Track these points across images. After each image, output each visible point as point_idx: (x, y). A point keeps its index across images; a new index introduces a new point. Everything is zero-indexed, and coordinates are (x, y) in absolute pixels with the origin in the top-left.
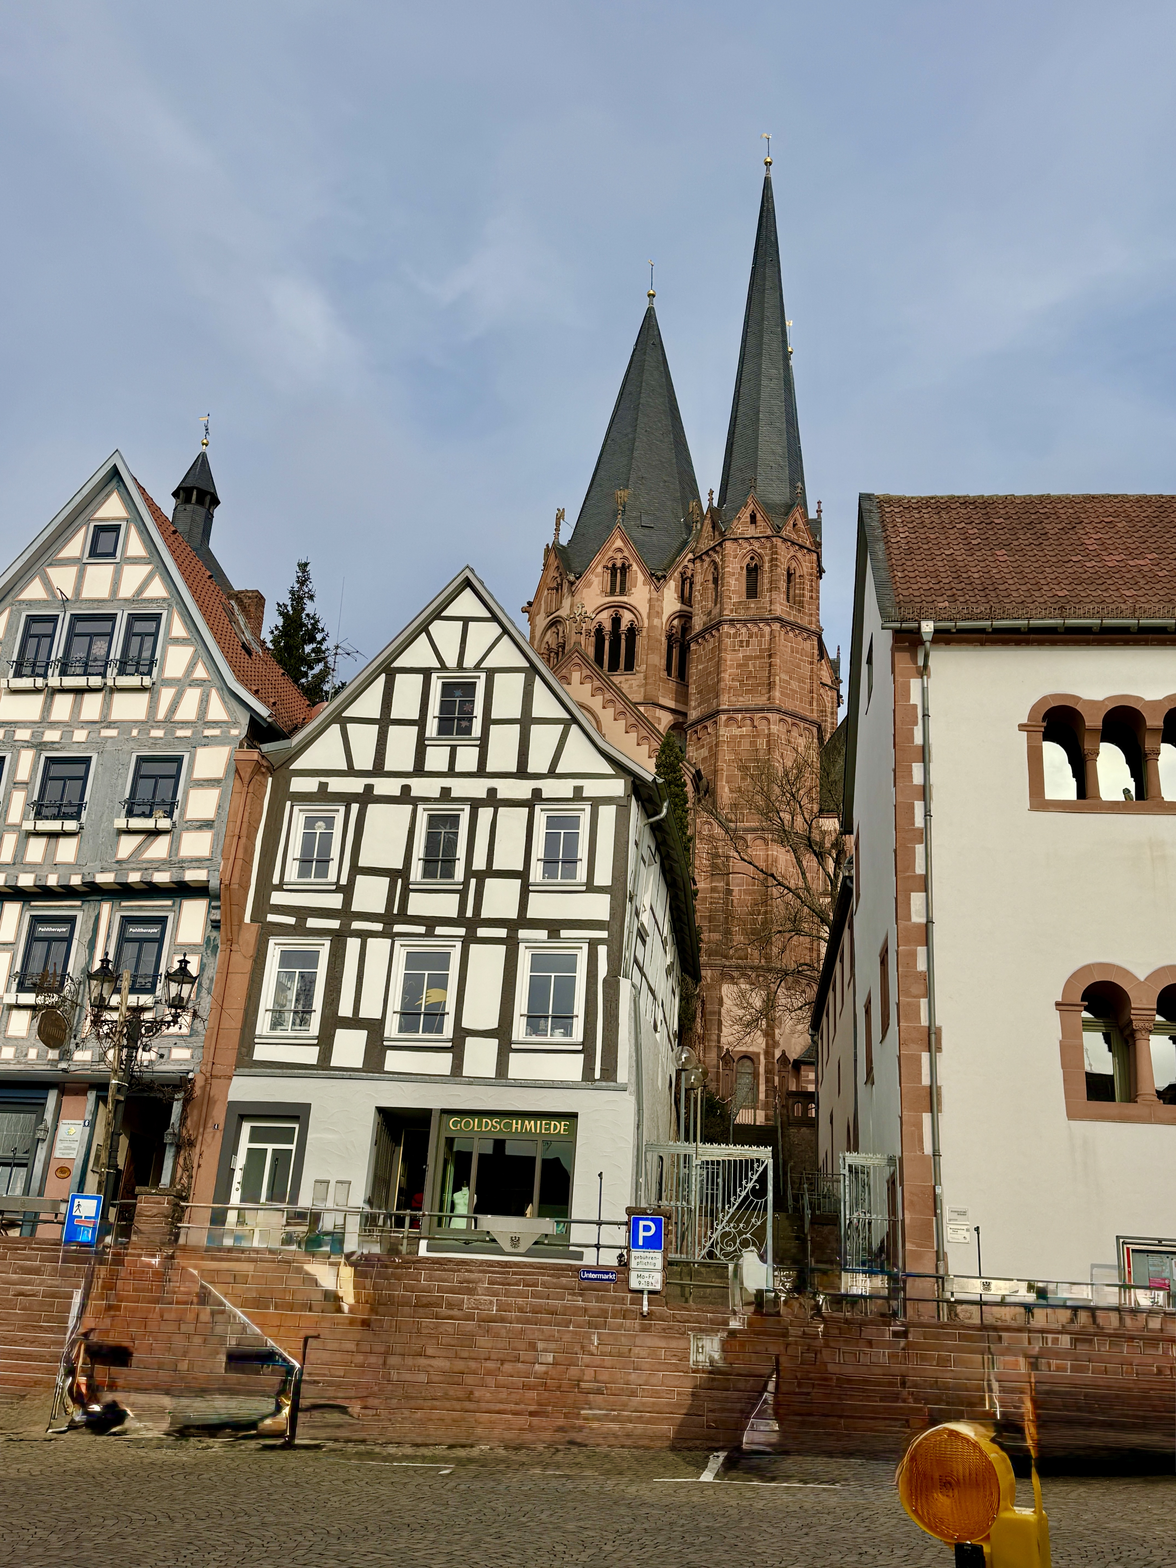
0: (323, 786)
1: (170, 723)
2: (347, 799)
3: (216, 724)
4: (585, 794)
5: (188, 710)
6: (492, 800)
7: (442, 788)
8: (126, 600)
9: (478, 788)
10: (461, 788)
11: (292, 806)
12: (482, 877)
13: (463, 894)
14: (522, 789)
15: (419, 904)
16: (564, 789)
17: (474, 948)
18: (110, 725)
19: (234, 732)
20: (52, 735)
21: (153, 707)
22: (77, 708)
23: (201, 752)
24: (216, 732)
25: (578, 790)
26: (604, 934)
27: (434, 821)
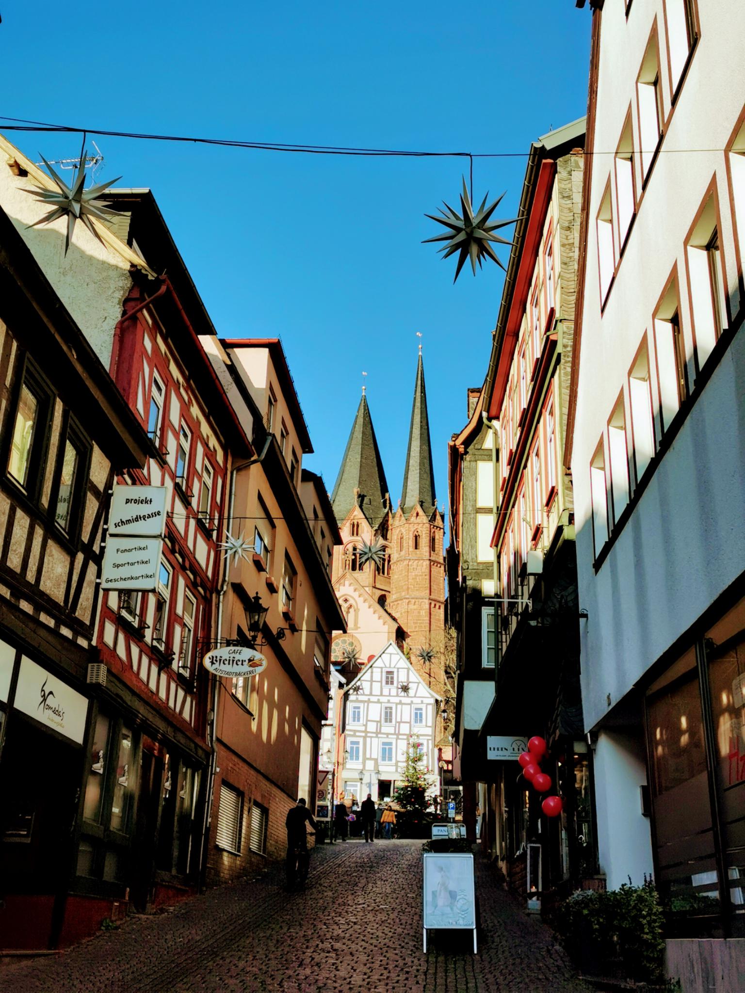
0: (357, 698)
2: (363, 702)
4: (424, 702)
6: (401, 703)
7: (388, 700)
9: (397, 700)
10: (392, 699)
11: (350, 704)
12: (399, 723)
13: (395, 727)
15: (384, 730)
16: (418, 700)
17: (399, 741)
19: (335, 684)
25: (422, 701)
26: (430, 738)
27: (386, 708)
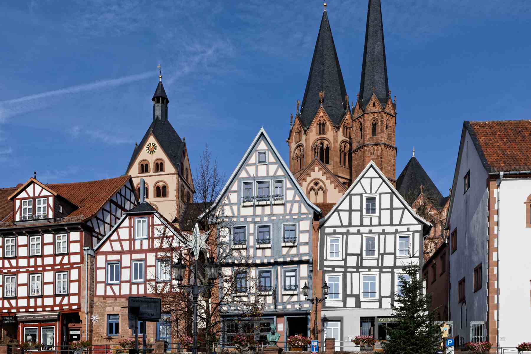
0: (335, 231)
1: (290, 214)
2: (342, 234)
3: (304, 214)
4: (410, 230)
5: (295, 210)
6: (384, 233)
7: (369, 230)
8: (271, 176)
9: (379, 229)
11: (327, 237)
12: (383, 255)
13: (378, 260)
14: (392, 229)
15: (365, 263)
16: (404, 228)
17: (382, 275)
18: (274, 215)
19: (310, 216)
20: (258, 219)
21: (285, 209)
22: (263, 211)
23: (301, 222)
24: (304, 216)
25: (408, 229)
27: (367, 239)
